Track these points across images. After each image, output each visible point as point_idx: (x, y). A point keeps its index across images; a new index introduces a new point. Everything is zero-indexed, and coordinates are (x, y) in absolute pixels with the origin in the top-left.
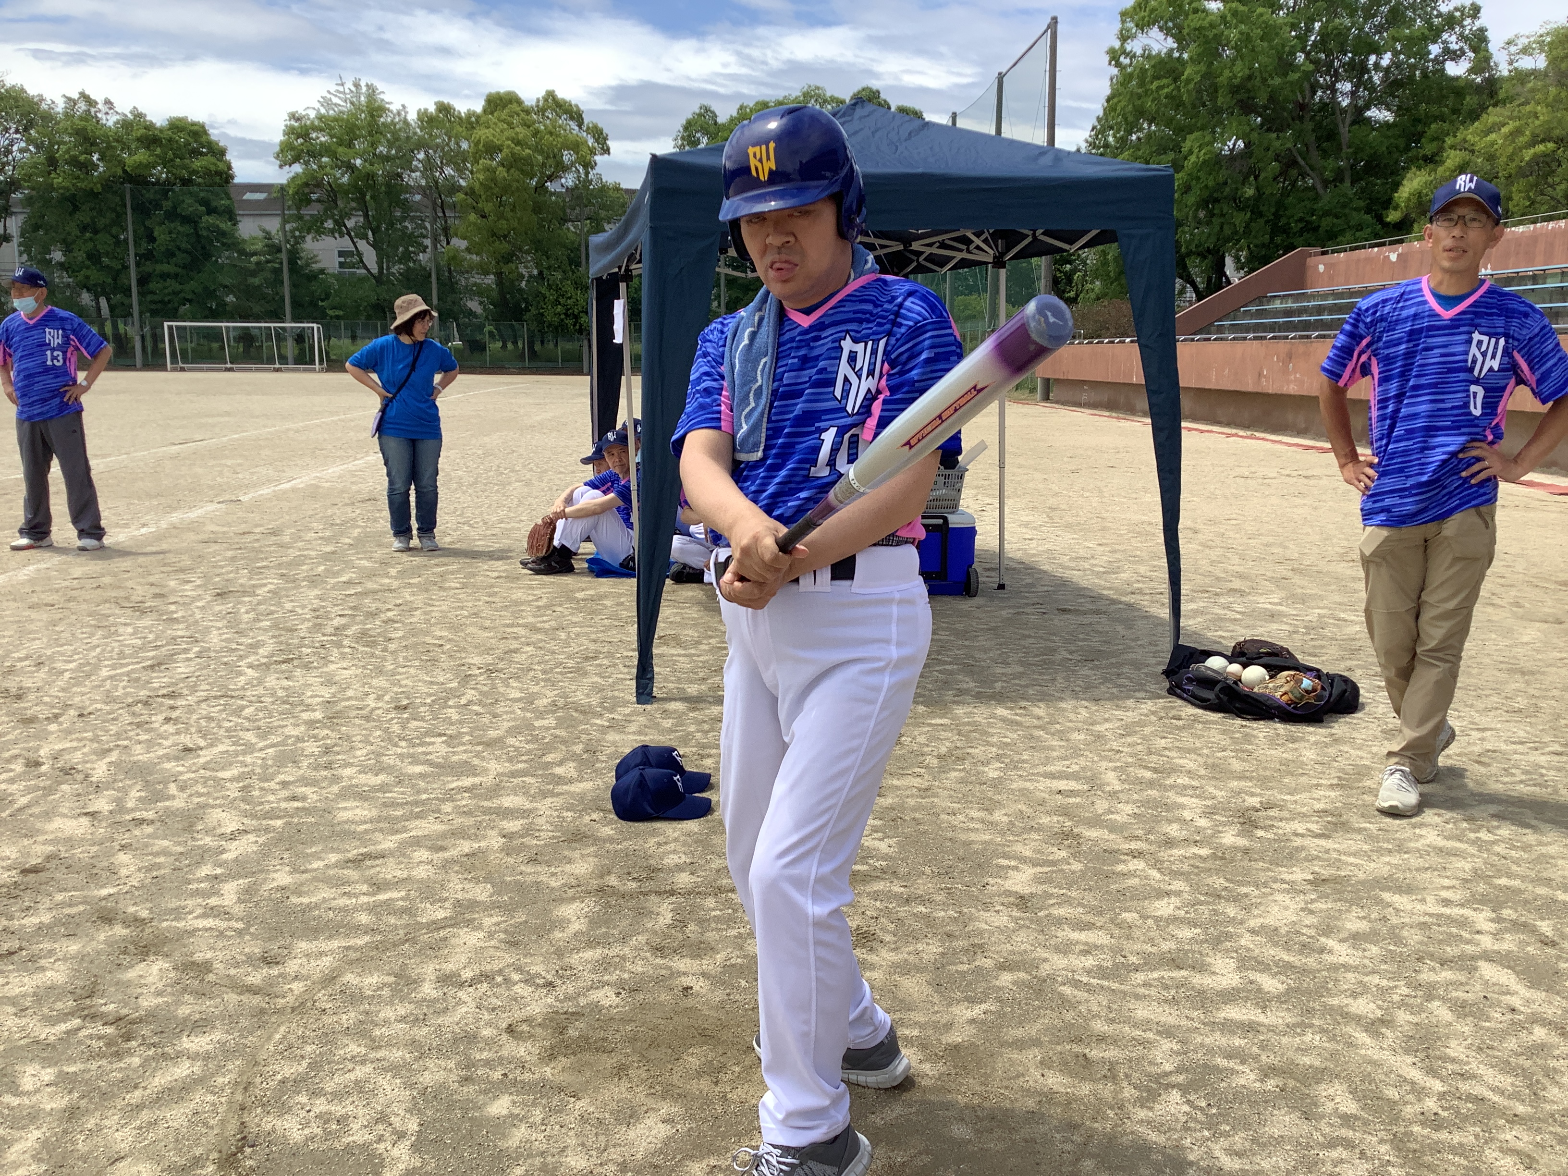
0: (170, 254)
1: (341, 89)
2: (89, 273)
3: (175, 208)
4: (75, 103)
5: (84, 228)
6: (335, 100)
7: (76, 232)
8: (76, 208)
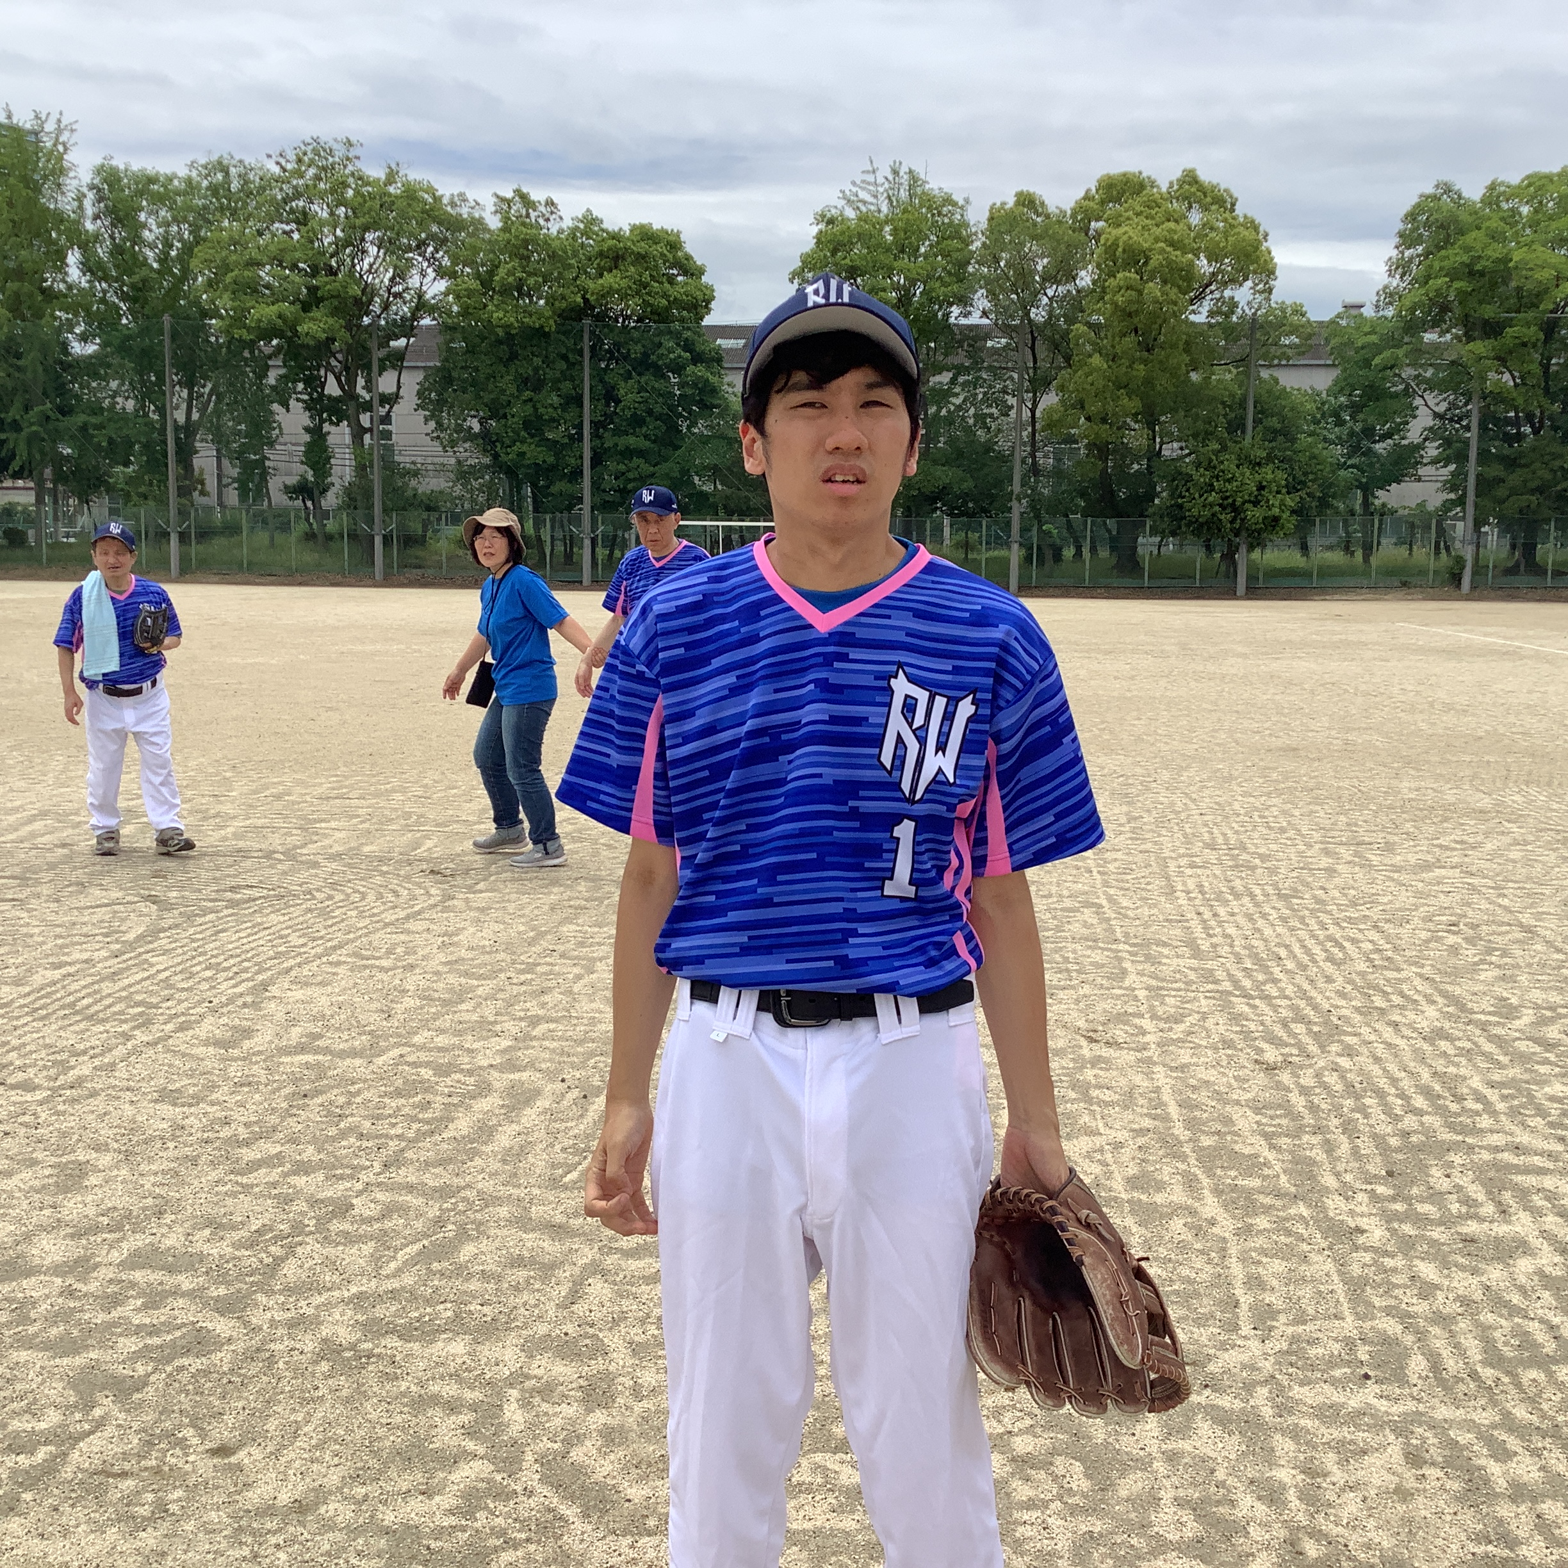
0: (637, 422)
1: (870, 178)
2: (524, 448)
3: (646, 355)
4: (509, 202)
5: (524, 382)
6: (863, 195)
7: (512, 389)
8: (513, 356)
